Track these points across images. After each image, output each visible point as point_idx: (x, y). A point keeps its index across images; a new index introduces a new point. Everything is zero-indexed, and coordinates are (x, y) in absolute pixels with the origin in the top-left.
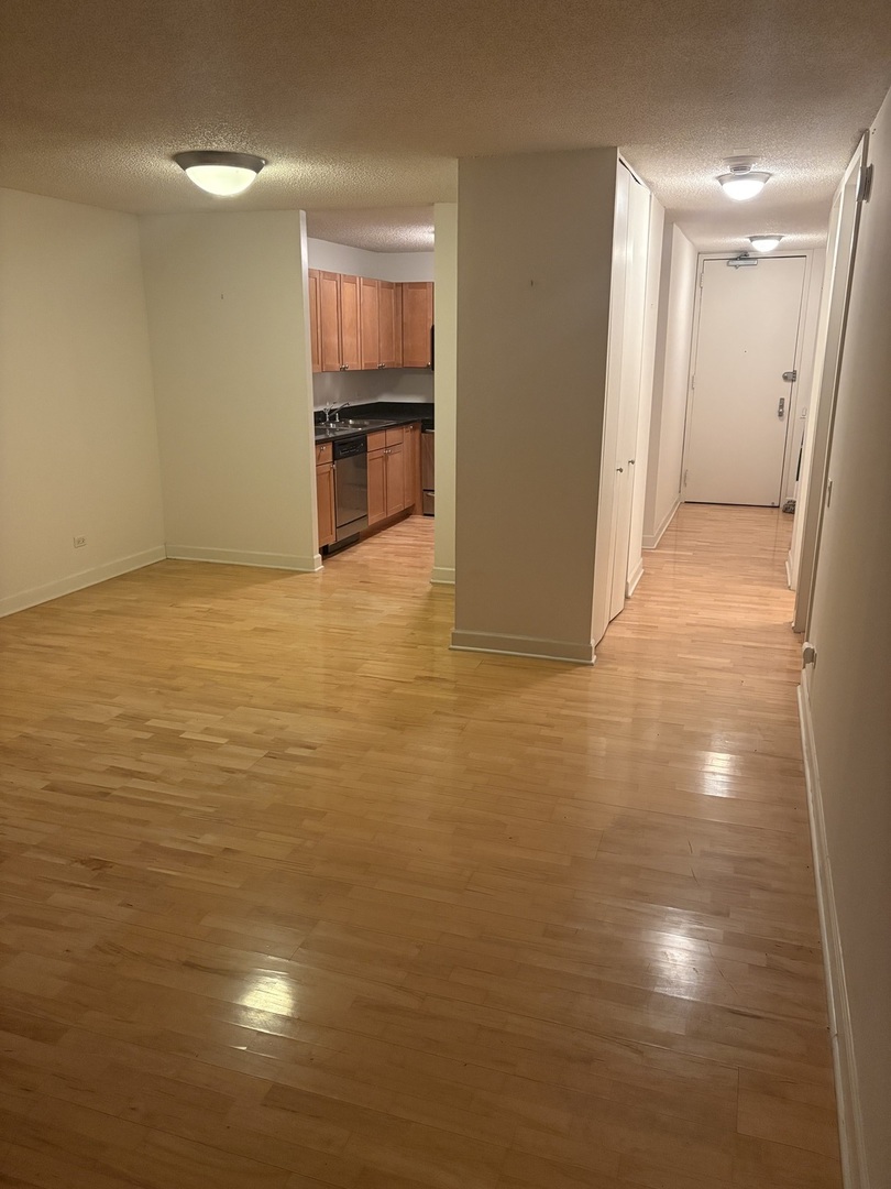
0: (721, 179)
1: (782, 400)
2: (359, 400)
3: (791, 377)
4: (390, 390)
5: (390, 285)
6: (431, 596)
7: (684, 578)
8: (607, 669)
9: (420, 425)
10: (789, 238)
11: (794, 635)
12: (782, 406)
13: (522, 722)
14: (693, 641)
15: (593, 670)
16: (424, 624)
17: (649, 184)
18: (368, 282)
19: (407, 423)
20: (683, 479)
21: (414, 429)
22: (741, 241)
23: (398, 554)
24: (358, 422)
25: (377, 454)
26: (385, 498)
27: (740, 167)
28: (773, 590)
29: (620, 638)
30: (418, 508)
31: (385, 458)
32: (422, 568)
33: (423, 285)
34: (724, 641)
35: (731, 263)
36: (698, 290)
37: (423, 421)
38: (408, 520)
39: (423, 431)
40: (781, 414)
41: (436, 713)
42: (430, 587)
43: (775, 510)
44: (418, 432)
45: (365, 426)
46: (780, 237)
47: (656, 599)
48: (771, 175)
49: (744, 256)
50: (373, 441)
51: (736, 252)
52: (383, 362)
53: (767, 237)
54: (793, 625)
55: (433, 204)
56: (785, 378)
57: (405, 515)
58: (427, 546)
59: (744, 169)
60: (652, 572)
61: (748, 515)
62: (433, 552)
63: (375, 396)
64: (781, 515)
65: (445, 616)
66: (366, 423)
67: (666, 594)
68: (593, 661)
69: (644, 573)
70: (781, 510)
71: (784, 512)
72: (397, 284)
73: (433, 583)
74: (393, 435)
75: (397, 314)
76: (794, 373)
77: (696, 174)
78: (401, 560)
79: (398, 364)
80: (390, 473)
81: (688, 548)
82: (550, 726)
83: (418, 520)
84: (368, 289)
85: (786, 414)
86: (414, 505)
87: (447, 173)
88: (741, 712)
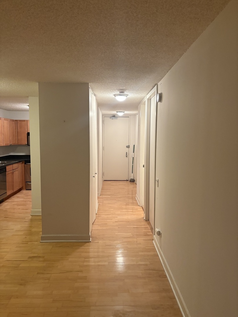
0: (115, 95)
1: (127, 153)
2: (3, 155)
3: (128, 147)
4: (14, 152)
5: (13, 121)
6: (31, 220)
7: (110, 205)
8: (96, 243)
9: (24, 162)
10: (126, 112)
11: (145, 222)
12: (127, 154)
13: (71, 272)
14: (119, 228)
15: (91, 244)
16: (30, 233)
17: (95, 95)
18: (5, 119)
19: (20, 162)
20: (103, 174)
21: (22, 163)
22: (114, 112)
23: (18, 205)
24: (3, 162)
25: (9, 172)
26: (13, 186)
27: (122, 92)
28: (134, 207)
29: (97, 229)
30: (24, 187)
31: (13, 173)
32: (27, 209)
33: (24, 121)
34: (128, 226)
35: (111, 118)
36: (103, 124)
37: (25, 161)
38: (21, 192)
39: (25, 164)
40: (127, 156)
41: (38, 273)
42: (30, 217)
43: (127, 181)
44: (23, 164)
45: (5, 163)
46: (124, 112)
47: (104, 213)
48: (128, 95)
49: (114, 116)
50: (8, 168)
51: (112, 115)
52: (11, 143)
53: (121, 112)
54: (144, 218)
55: (28, 97)
56: (127, 147)
57: (20, 190)
58: (29, 201)
59: (123, 92)
60: (101, 204)
61: (122, 183)
62: (31, 203)
63: (9, 154)
64: (129, 183)
65: (38, 229)
66: (6, 162)
67: (107, 211)
68: (91, 240)
69: (99, 205)
70: (129, 181)
71: (130, 182)
72: (15, 120)
73: (31, 215)
74: (15, 166)
75: (15, 129)
76: (129, 146)
77: (109, 93)
78: (19, 207)
79: (16, 144)
80: (14, 178)
81: (109, 195)
82: (81, 271)
83: (24, 192)
84: (6, 122)
85: (128, 156)
86: (23, 187)
87: (35, 87)
88: (140, 253)
